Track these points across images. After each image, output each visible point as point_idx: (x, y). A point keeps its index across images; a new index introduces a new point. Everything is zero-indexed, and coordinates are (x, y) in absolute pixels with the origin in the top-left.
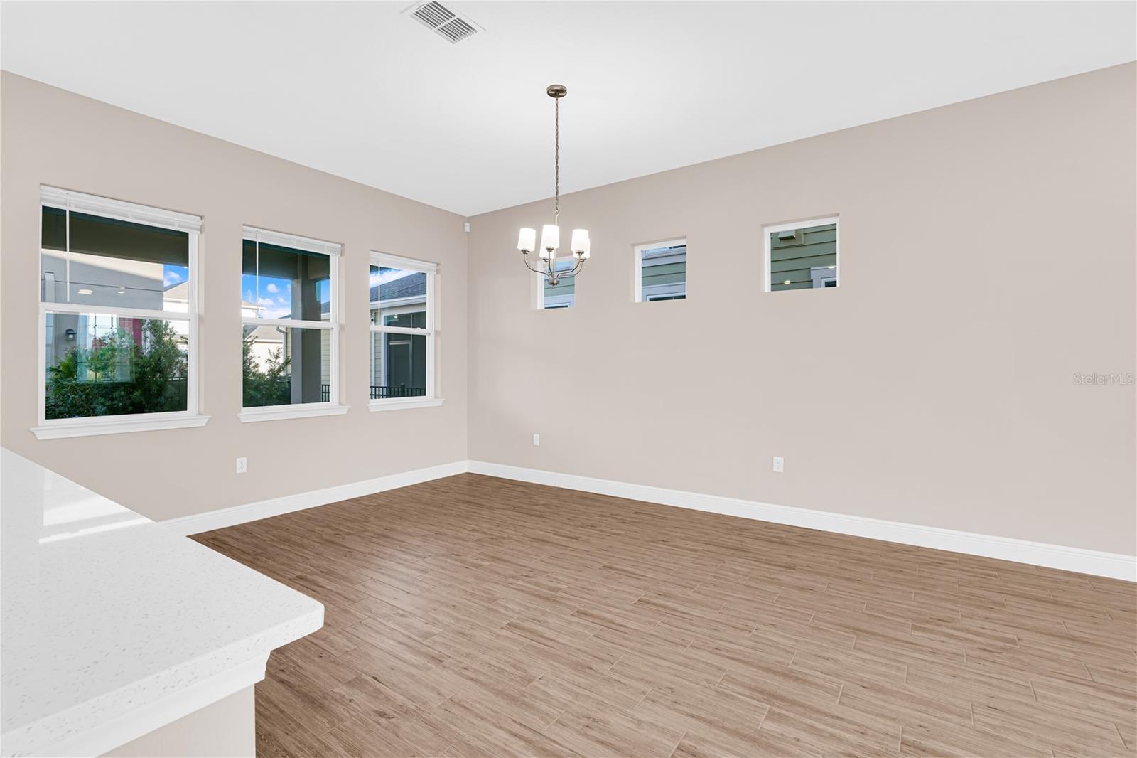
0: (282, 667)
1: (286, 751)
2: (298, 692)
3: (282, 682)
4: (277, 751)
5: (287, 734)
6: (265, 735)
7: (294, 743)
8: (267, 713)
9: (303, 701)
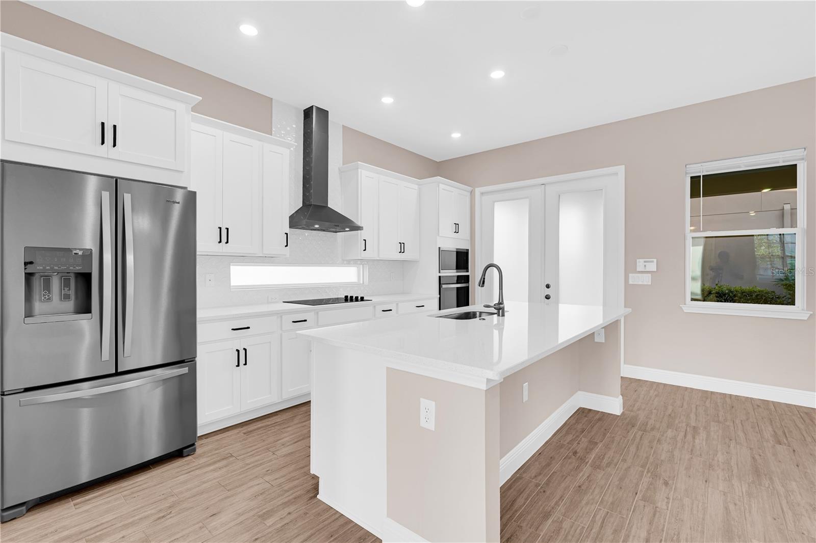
0: (737, 502)
1: (679, 533)
2: (728, 520)
3: (727, 508)
4: (675, 529)
5: (691, 528)
6: (680, 519)
7: (687, 535)
8: (695, 512)
9: (724, 526)
